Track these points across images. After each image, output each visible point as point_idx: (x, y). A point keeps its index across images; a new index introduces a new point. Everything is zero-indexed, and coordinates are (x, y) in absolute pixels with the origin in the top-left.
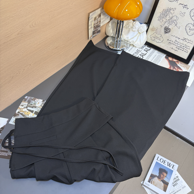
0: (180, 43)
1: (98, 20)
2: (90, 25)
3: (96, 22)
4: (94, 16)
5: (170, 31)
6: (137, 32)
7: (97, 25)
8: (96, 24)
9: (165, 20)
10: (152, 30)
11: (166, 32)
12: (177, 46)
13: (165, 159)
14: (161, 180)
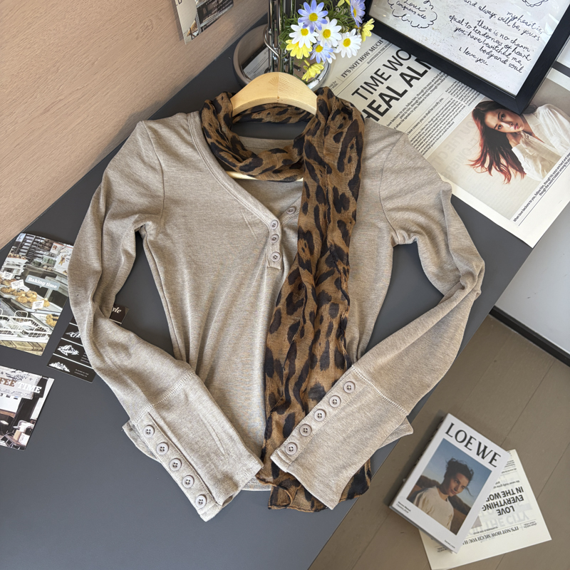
0: (496, 35)
12: (486, 42)
13: (471, 432)
14: (447, 496)
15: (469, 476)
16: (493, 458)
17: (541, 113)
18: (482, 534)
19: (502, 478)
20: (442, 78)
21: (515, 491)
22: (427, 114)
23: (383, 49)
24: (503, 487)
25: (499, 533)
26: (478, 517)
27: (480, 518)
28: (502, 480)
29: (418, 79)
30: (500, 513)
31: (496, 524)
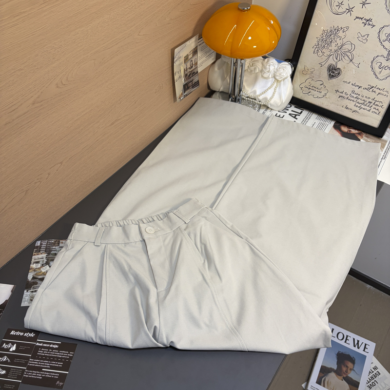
0: (363, 97)
1: (192, 61)
2: (177, 73)
3: (189, 66)
4: (184, 54)
5: (339, 73)
6: (271, 80)
7: (191, 71)
8: (189, 70)
9: (327, 53)
10: (304, 73)
11: (331, 77)
12: (357, 101)
13: (346, 333)
14: (342, 377)
15: (353, 362)
16: (365, 348)
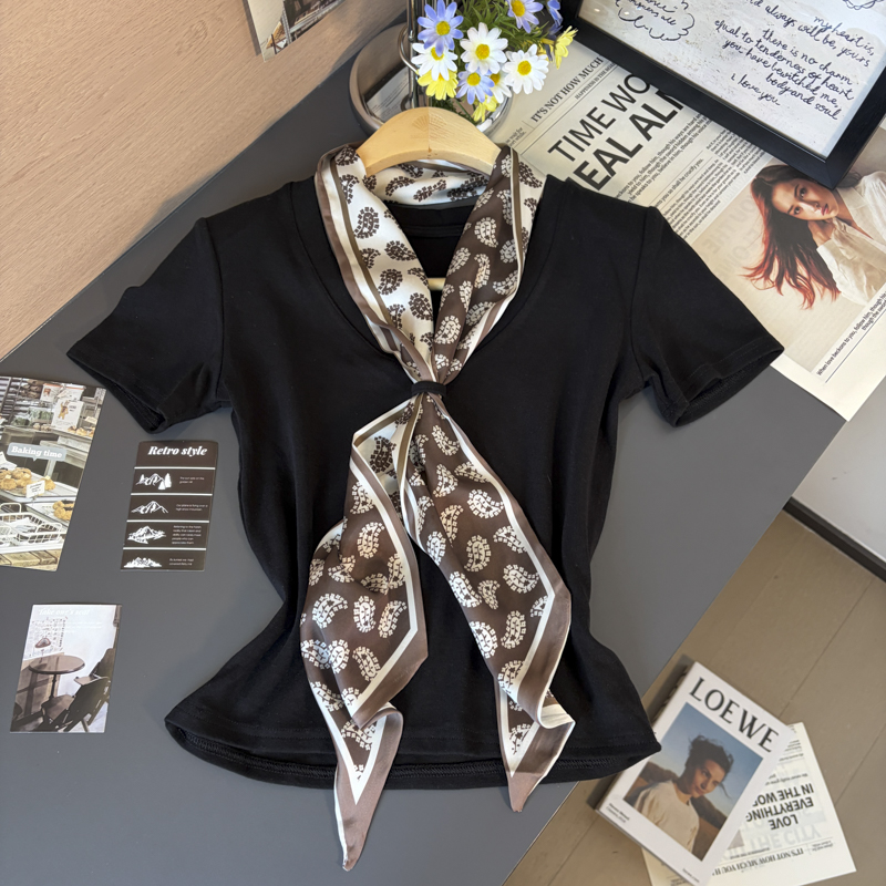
0: (795, 54)
12: (777, 67)
13: (731, 693)
14: (688, 797)
15: (726, 765)
16: (766, 738)
17: (867, 186)
18: (745, 860)
19: (780, 769)
20: (702, 125)
21: (800, 791)
22: (674, 187)
23: (603, 73)
24: (781, 784)
25: (771, 859)
26: (739, 832)
27: (743, 835)
28: (780, 771)
29: (661, 126)
30: (774, 827)
31: (768, 843)
